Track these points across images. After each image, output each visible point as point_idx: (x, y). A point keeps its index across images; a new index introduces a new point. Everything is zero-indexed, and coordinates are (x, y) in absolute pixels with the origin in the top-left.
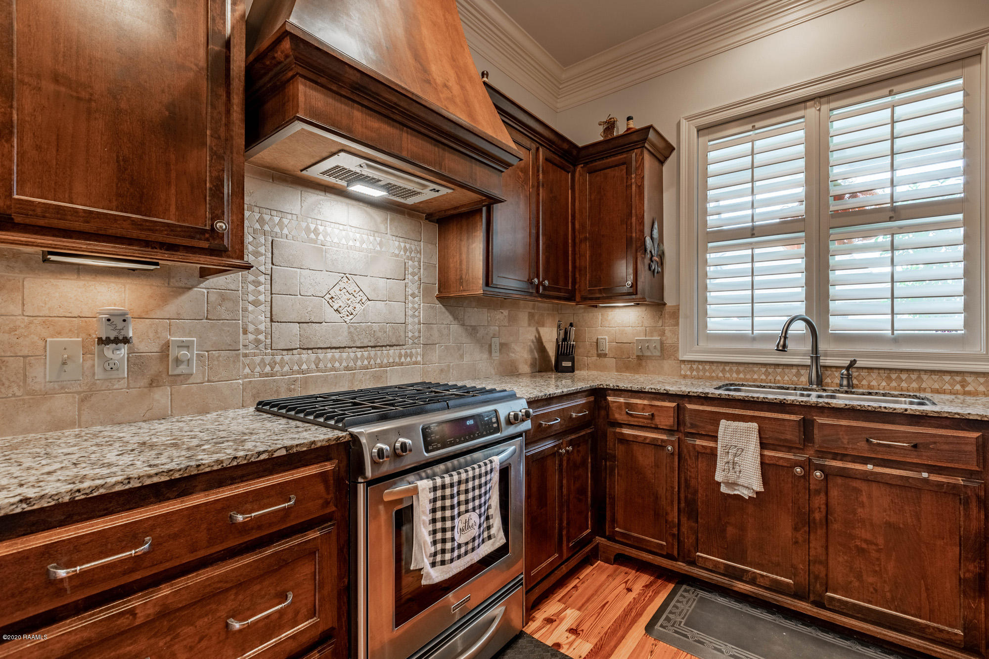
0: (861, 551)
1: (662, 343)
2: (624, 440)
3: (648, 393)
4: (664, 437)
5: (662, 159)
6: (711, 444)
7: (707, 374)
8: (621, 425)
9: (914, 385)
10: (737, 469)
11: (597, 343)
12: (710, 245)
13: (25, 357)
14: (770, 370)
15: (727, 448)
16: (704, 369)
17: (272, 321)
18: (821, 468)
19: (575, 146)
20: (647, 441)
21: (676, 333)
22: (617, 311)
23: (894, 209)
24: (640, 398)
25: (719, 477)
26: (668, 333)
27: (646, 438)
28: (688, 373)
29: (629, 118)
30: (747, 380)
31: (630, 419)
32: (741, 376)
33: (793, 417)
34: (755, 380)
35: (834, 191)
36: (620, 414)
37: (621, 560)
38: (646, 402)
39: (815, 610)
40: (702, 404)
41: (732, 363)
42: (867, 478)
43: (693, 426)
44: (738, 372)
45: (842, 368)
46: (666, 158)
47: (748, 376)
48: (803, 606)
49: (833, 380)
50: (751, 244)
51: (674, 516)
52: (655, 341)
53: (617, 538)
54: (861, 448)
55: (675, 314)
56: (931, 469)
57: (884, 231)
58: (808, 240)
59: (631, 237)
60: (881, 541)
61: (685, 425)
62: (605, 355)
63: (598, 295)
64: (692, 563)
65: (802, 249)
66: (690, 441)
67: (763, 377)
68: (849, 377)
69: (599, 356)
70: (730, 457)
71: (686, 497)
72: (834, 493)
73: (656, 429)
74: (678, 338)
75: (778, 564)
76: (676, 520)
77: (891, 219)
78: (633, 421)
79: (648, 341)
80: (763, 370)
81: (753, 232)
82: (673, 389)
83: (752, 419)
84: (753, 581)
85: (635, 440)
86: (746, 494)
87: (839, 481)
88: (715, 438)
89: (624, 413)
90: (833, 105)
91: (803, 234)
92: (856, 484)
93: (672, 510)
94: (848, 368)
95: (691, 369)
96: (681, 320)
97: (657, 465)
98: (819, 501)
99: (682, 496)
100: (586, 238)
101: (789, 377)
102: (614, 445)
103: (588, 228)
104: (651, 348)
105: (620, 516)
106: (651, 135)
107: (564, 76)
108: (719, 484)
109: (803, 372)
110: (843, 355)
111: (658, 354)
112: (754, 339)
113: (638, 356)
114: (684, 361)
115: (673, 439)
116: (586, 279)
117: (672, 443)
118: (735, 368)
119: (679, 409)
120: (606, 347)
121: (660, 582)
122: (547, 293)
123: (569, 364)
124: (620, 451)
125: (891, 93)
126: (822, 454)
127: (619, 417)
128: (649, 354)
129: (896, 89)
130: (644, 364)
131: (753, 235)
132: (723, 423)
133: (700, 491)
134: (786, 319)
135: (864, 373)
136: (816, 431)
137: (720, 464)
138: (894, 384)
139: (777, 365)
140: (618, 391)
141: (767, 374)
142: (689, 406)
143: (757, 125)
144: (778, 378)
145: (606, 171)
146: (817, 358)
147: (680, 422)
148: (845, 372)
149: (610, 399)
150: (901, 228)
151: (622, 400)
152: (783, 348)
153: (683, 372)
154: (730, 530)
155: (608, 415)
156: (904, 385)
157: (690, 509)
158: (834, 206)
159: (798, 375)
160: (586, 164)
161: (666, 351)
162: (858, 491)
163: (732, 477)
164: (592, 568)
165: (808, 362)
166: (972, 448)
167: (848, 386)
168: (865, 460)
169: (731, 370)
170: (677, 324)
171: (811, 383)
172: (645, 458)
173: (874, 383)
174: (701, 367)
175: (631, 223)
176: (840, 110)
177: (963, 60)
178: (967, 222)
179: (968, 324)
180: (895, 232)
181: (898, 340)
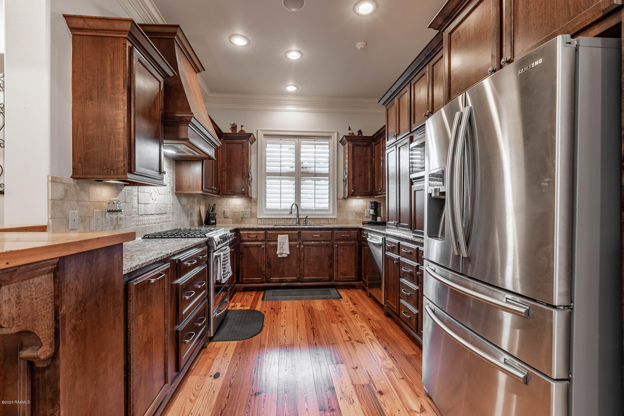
0: (311, 264)
1: (251, 212)
2: (247, 247)
3: (255, 229)
4: (261, 243)
5: (251, 142)
6: (276, 243)
7: (267, 223)
8: (245, 241)
9: (319, 222)
10: (283, 249)
11: (224, 212)
12: (267, 177)
13: (90, 217)
14: (286, 220)
15: (280, 243)
16: (266, 221)
17: (138, 203)
18: (303, 244)
19: (222, 132)
20: (255, 245)
21: (256, 208)
22: (233, 199)
23: (315, 174)
24: (252, 231)
25: (278, 253)
26: (253, 208)
27: (255, 244)
28: (261, 223)
29: (242, 126)
30: (279, 224)
31: (249, 238)
32: (278, 223)
33: (296, 232)
34: (282, 224)
35: (302, 166)
36: (245, 237)
37: (246, 290)
38: (254, 232)
39: (301, 284)
40: (272, 231)
41: (275, 218)
42: (312, 245)
43: (270, 238)
44: (277, 221)
45: (304, 218)
46: (253, 142)
47: (280, 223)
48: (299, 284)
49: (302, 222)
50: (280, 178)
51: (264, 269)
52: (248, 211)
53: (244, 282)
54: (311, 238)
55: (256, 201)
56: (324, 241)
57: (313, 179)
58: (295, 179)
59: (244, 172)
60: (314, 261)
61: (267, 238)
62: (228, 217)
63: (230, 193)
64: (269, 282)
65: (294, 182)
66: (269, 243)
67: (284, 223)
68: (306, 221)
69: (225, 218)
70: (281, 246)
71: (268, 262)
72: (305, 251)
73: (258, 241)
74: (257, 210)
75: (293, 274)
76: (264, 270)
77: (315, 176)
78: (250, 239)
79: (246, 211)
80: (284, 220)
81: (281, 174)
82: (263, 227)
83: (287, 234)
84: (286, 282)
85: (251, 246)
86: (285, 256)
87: (306, 247)
88: (277, 241)
89: (247, 236)
90: (302, 139)
91: (294, 177)
92: (310, 247)
93: (263, 267)
94: (306, 219)
95: (262, 221)
96: (258, 204)
97: (258, 253)
98: (302, 254)
99: (266, 262)
100: (225, 170)
101: (291, 222)
102: (243, 249)
103: (226, 166)
104: (247, 214)
105: (245, 274)
106: (252, 136)
107: (210, 95)
108: (277, 255)
109: (294, 220)
110: (304, 215)
111: (250, 216)
112: (281, 210)
113: (242, 217)
114: (259, 219)
115: (264, 243)
116: (225, 186)
117: (263, 244)
118: (275, 220)
119: (266, 233)
120: (228, 214)
121: (259, 292)
122: (206, 190)
123: (214, 221)
124: (245, 251)
125: (315, 141)
126: (303, 241)
127: (245, 238)
128: (246, 216)
129: (316, 140)
130: (244, 220)
131: (281, 176)
132: (279, 235)
133: (272, 258)
134: (292, 204)
135: (309, 220)
136: (301, 235)
137: (278, 248)
138: (315, 223)
139: (288, 219)
140: (244, 229)
141: (285, 221)
142: (269, 232)
143: (282, 139)
144: (288, 223)
145: (234, 145)
146: (298, 216)
147: (266, 238)
148: (305, 219)
149: (241, 232)
150: (317, 179)
151: (246, 232)
152: (291, 213)
153: (258, 223)
154: (281, 268)
155: (240, 238)
156: (317, 223)
157: (269, 265)
158: (302, 170)
159: (293, 221)
160: (225, 139)
161: (253, 215)
162: (310, 249)
163: (282, 251)
164: (236, 295)
165: (296, 217)
166: (330, 235)
167: (306, 224)
168: (312, 241)
169: (274, 221)
170: (257, 205)
171: (297, 224)
172: (254, 252)
173: (311, 223)
174: (265, 220)
175: (244, 167)
176: (303, 141)
177: (329, 137)
178: (329, 180)
179: (329, 206)
180: (315, 180)
181: (316, 210)
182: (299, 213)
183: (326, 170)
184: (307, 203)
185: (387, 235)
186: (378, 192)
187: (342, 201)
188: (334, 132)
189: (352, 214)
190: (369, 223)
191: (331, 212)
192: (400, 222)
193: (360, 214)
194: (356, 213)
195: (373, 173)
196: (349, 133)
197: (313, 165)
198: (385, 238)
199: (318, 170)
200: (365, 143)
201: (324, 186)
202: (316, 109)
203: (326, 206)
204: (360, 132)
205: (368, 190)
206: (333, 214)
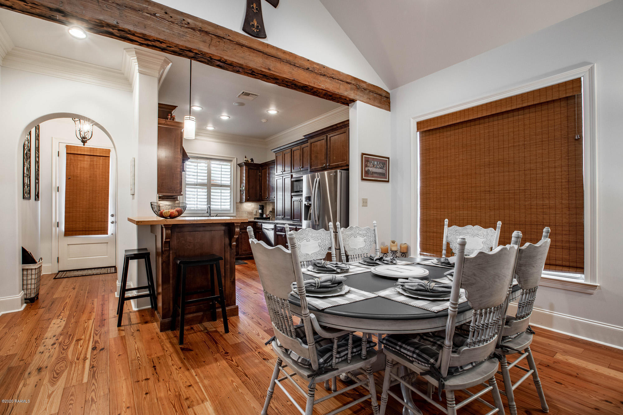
12: (187, 186)
23: (221, 185)
35: (212, 179)
50: (196, 187)
58: (207, 188)
65: (206, 190)
77: (220, 187)
110: (214, 213)
112: (197, 210)
131: (197, 185)
143: (198, 160)
158: (212, 182)
176: (213, 162)
177: (230, 161)
178: (231, 189)
179: (230, 208)
180: (221, 189)
181: (221, 211)
182: (211, 212)
183: (228, 183)
184: (215, 206)
185: (277, 223)
186: (265, 199)
187: (239, 204)
188: (234, 158)
189: (246, 213)
190: (258, 219)
191: (232, 212)
192: (285, 216)
193: (250, 213)
194: (248, 212)
195: (261, 187)
196: (245, 160)
197: (220, 179)
198: (276, 225)
199: (224, 183)
200: (255, 168)
201: (227, 193)
202: (223, 141)
203: (228, 207)
204: (252, 160)
205: (257, 197)
206: (233, 213)
